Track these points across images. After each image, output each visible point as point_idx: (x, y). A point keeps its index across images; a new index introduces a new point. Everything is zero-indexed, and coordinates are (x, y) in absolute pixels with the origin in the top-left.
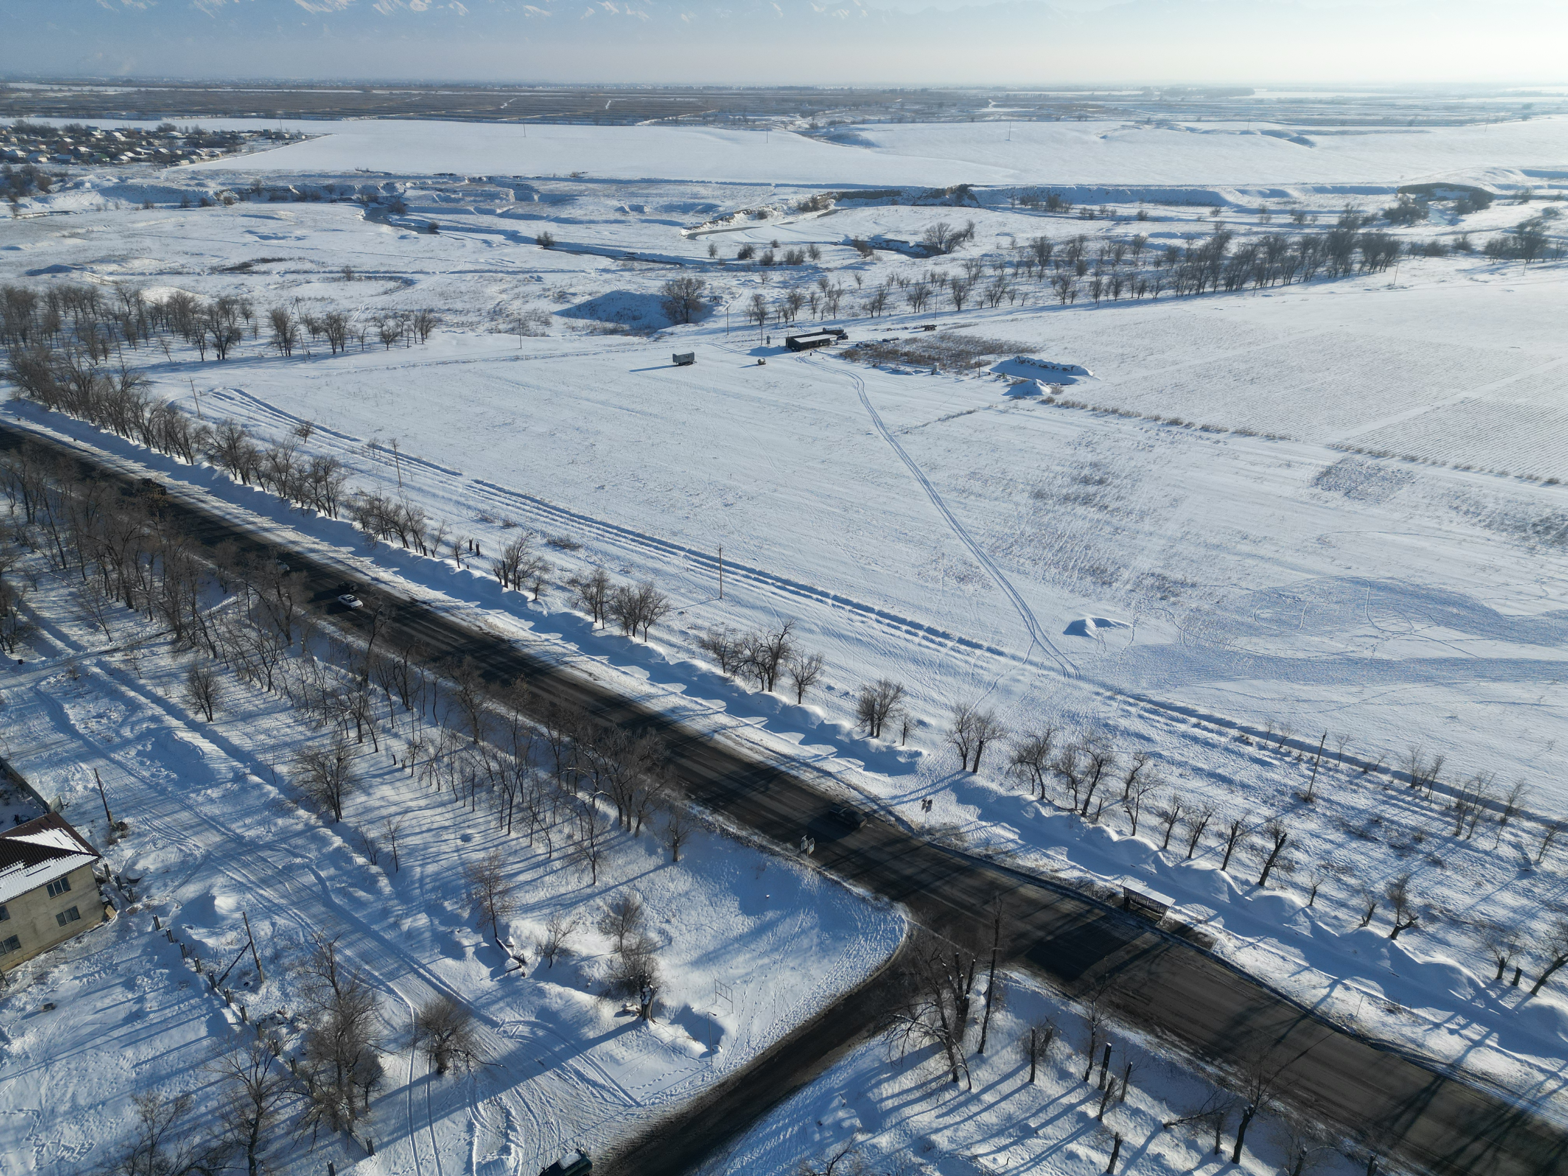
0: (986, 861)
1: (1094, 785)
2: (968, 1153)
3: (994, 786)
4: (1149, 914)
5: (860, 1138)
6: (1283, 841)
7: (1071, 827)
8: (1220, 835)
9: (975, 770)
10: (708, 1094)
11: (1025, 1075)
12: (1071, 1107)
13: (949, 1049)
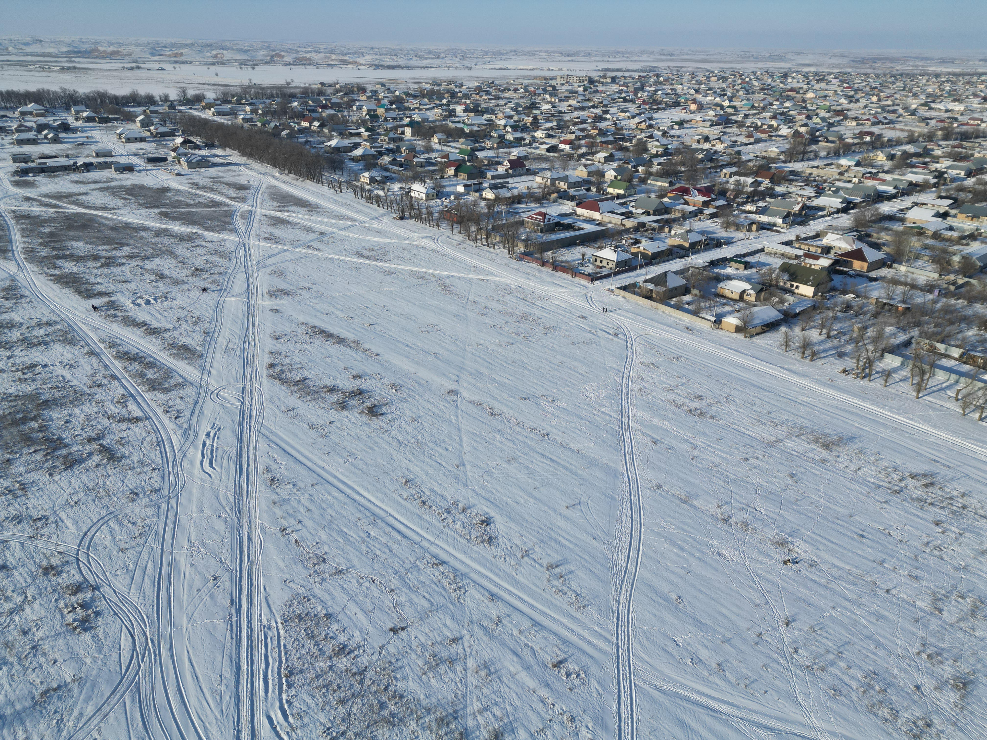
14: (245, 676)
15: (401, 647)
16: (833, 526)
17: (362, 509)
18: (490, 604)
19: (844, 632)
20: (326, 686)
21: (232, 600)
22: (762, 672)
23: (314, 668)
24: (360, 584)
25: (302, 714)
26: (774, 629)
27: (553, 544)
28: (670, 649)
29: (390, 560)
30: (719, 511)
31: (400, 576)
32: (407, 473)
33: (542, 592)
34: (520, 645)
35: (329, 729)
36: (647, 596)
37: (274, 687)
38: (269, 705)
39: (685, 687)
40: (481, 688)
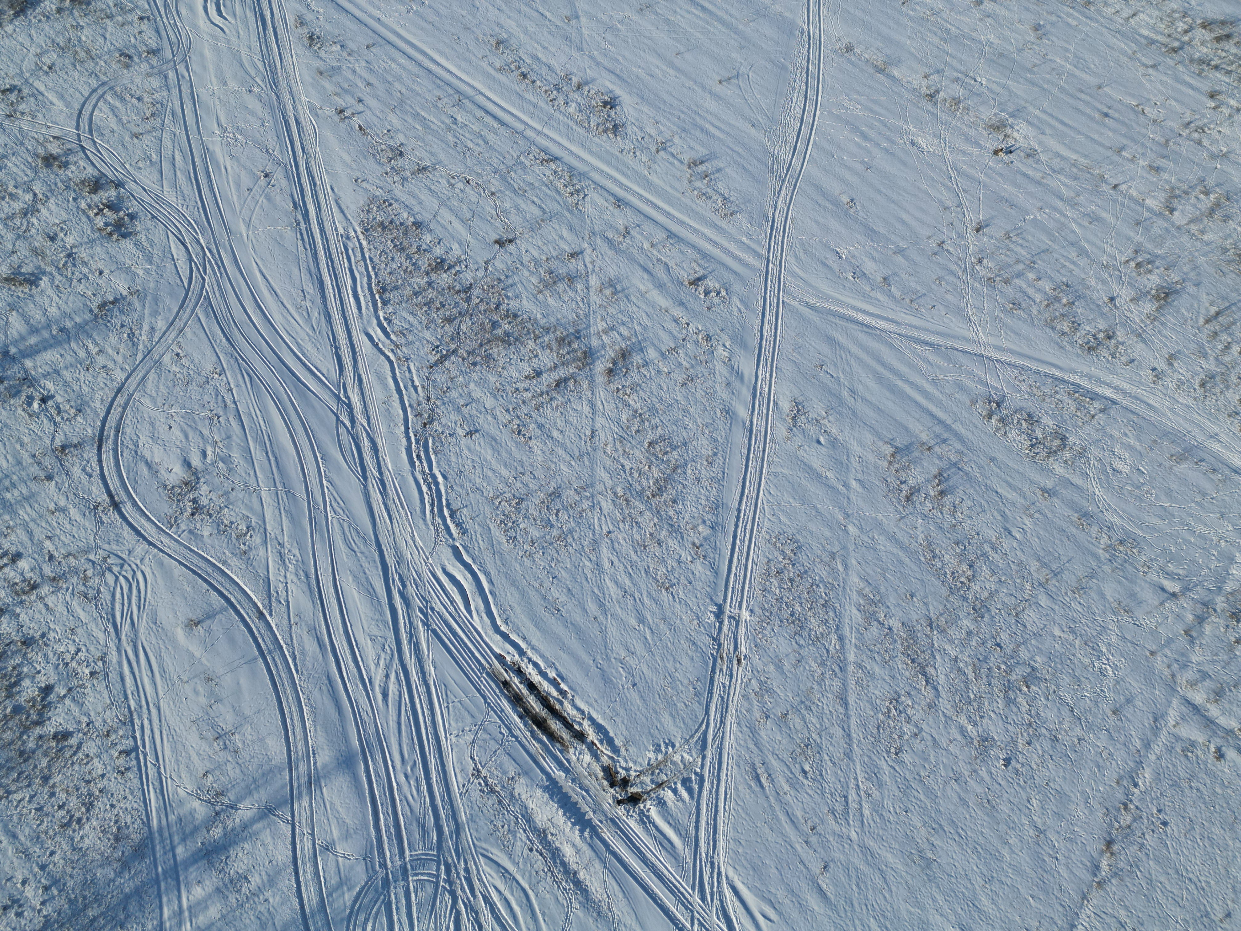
14: (331, 292)
15: (509, 262)
16: (1071, 101)
17: (441, 84)
18: (616, 212)
19: (1044, 238)
20: (428, 304)
21: (295, 204)
22: (934, 287)
23: (409, 285)
24: (452, 185)
25: (405, 332)
26: (960, 236)
27: (698, 133)
28: (830, 263)
29: (486, 155)
30: (925, 83)
31: (501, 176)
32: (497, 29)
33: (680, 195)
34: (651, 260)
35: (437, 347)
36: (812, 199)
37: (367, 305)
38: (365, 322)
39: (841, 303)
40: (605, 308)
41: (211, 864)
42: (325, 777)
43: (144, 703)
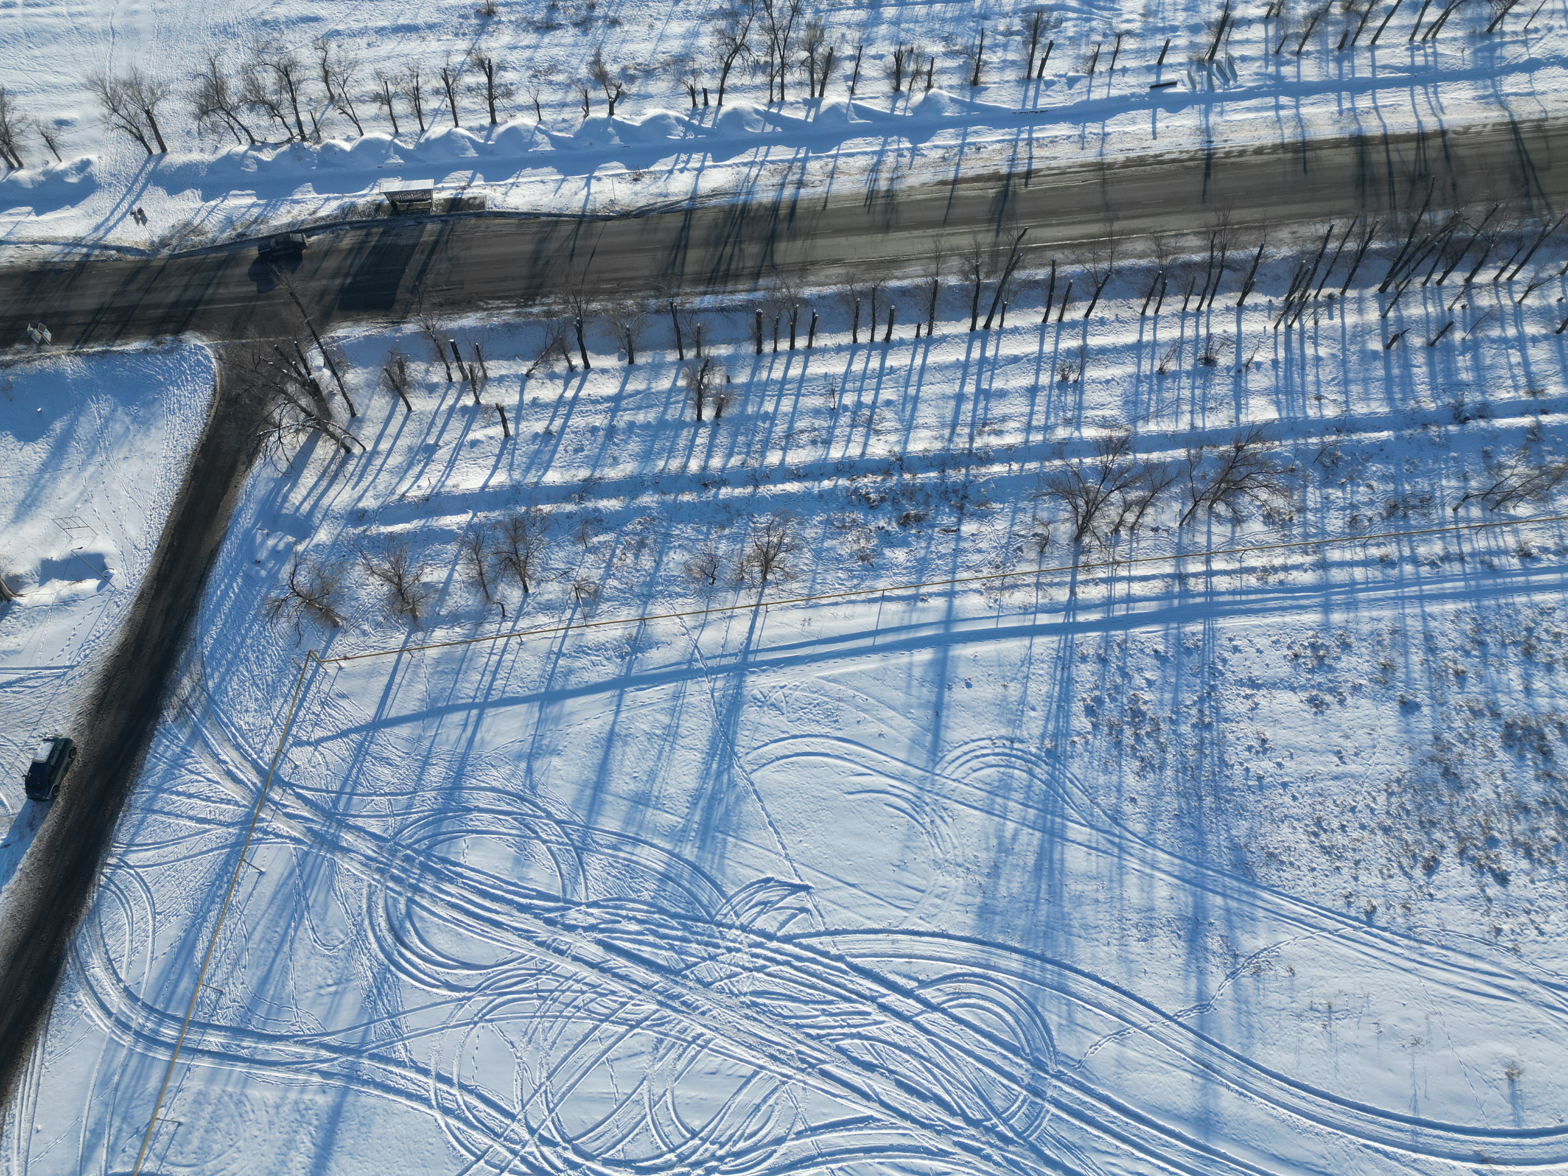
0: (241, 241)
1: (294, 100)
2: (396, 497)
3: (195, 156)
4: (419, 206)
5: (300, 548)
6: (490, 68)
7: (300, 158)
8: (437, 92)
9: (164, 149)
10: (134, 613)
11: (402, 408)
12: (452, 408)
13: (326, 431)
41: (1182, 918)
42: (1204, 1087)
43: (1425, 960)
